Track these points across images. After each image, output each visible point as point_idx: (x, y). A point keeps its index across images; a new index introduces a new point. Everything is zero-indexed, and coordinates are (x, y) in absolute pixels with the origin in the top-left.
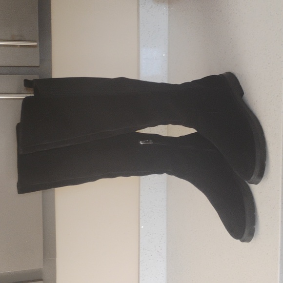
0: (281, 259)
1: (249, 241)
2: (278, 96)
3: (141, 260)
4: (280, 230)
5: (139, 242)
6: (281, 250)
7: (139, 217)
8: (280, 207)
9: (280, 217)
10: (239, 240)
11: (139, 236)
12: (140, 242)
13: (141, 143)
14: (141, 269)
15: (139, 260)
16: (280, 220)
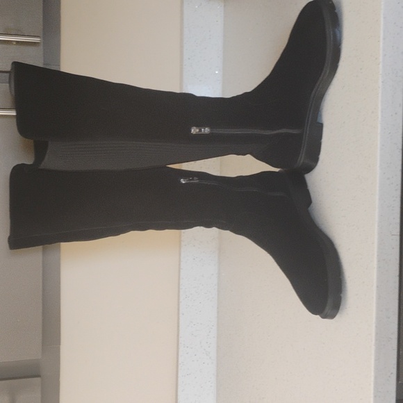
0: (376, 340)
1: (332, 316)
2: (373, 112)
3: (180, 362)
4: (375, 298)
5: (178, 336)
6: (376, 327)
7: (179, 299)
8: (375, 266)
9: (375, 281)
10: (318, 316)
11: (178, 326)
12: (180, 335)
13: (183, 181)
14: (180, 375)
15: (178, 361)
16: (375, 285)
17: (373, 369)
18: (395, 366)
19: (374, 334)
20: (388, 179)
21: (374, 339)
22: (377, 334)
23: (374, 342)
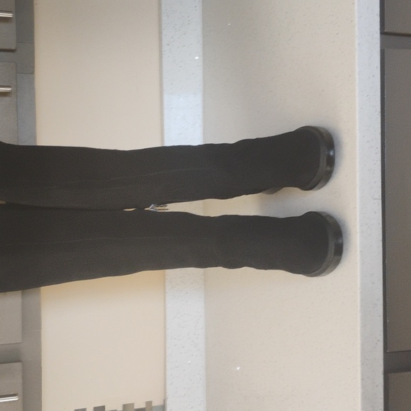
0: (361, 306)
2: (350, 76)
3: (167, 354)
6: (361, 292)
8: (358, 231)
11: (165, 318)
15: (165, 354)
17: (359, 335)
18: (382, 333)
19: (359, 300)
20: (368, 142)
21: (359, 305)
22: (362, 300)
23: (359, 308)
